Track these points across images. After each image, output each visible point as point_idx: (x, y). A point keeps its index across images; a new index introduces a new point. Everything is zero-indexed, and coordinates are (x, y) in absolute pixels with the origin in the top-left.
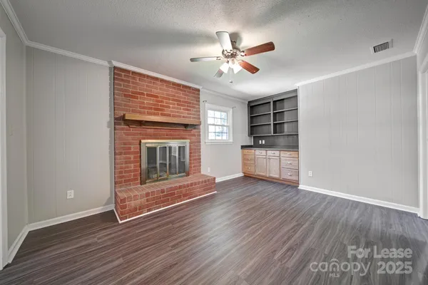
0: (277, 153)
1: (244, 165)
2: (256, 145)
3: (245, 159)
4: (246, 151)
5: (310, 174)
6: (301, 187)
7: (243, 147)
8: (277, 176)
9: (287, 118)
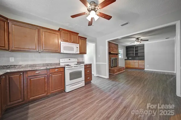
0: (137, 61)
1: (126, 65)
2: (128, 59)
3: (126, 63)
4: (126, 61)
5: (148, 66)
6: (145, 69)
7: (125, 60)
8: (137, 67)
9: (139, 51)
